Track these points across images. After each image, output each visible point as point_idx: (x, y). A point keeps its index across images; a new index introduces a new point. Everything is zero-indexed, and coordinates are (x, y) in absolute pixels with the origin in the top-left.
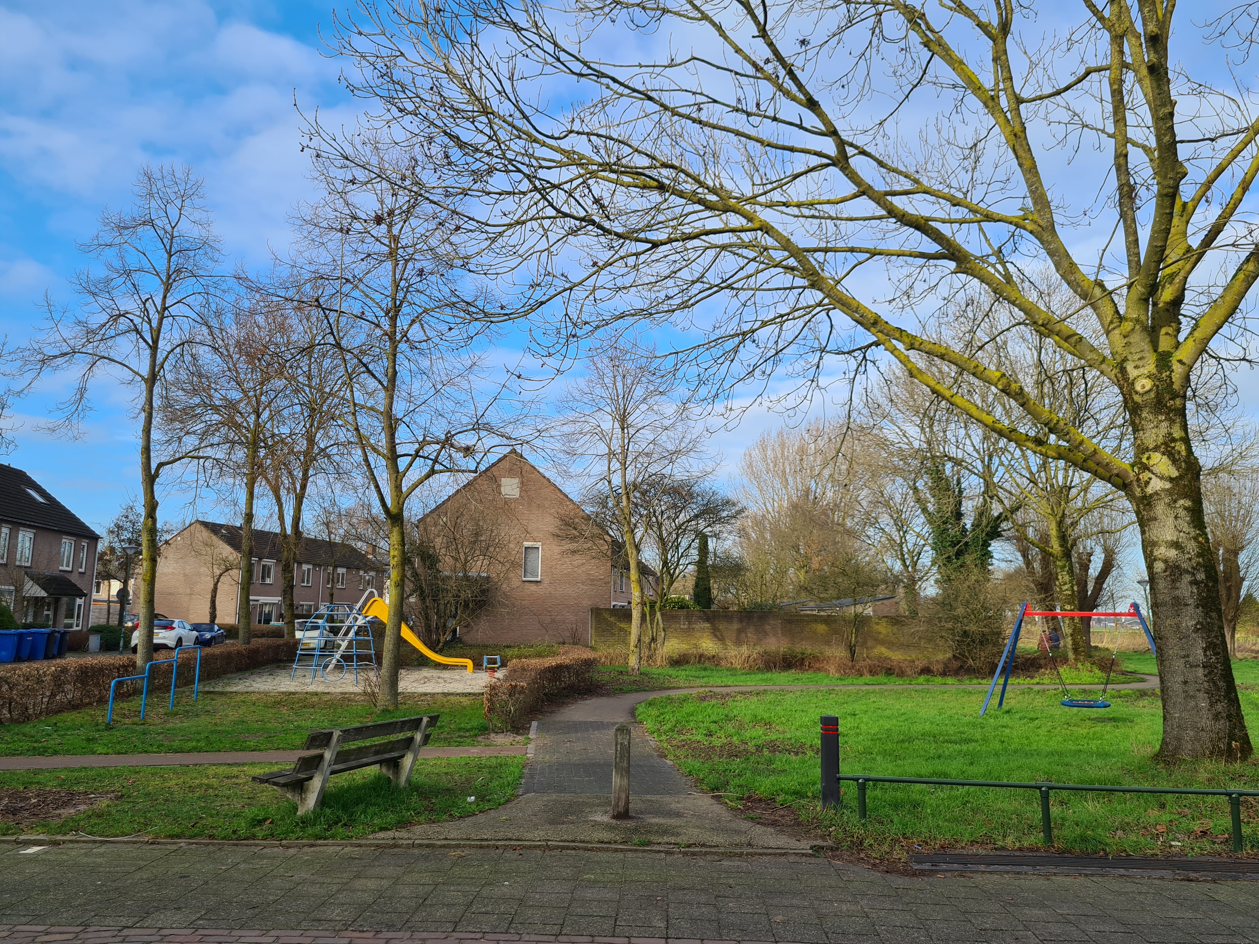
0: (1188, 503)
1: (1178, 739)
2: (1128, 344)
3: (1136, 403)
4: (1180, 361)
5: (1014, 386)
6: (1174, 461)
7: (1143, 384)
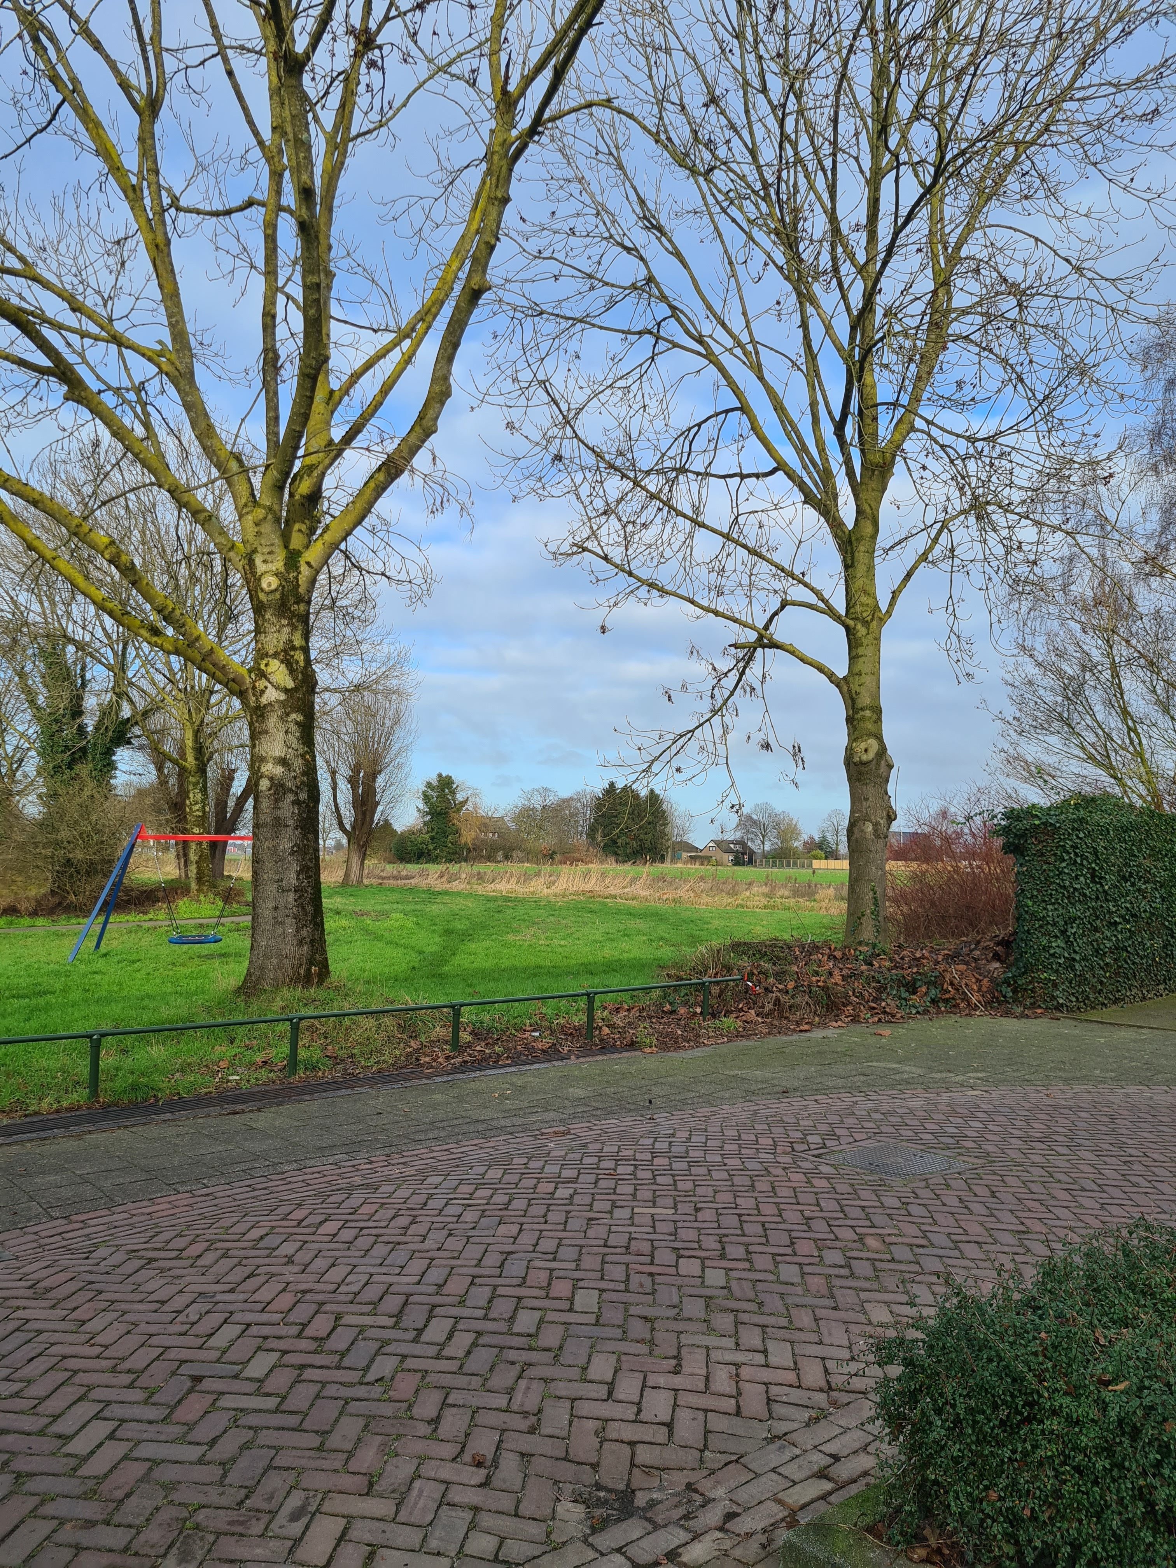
0: (299, 717)
1: (262, 968)
2: (259, 534)
3: (261, 602)
4: (308, 563)
5: (124, 558)
6: (292, 671)
7: (270, 582)
